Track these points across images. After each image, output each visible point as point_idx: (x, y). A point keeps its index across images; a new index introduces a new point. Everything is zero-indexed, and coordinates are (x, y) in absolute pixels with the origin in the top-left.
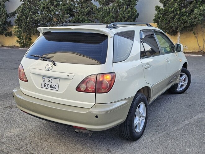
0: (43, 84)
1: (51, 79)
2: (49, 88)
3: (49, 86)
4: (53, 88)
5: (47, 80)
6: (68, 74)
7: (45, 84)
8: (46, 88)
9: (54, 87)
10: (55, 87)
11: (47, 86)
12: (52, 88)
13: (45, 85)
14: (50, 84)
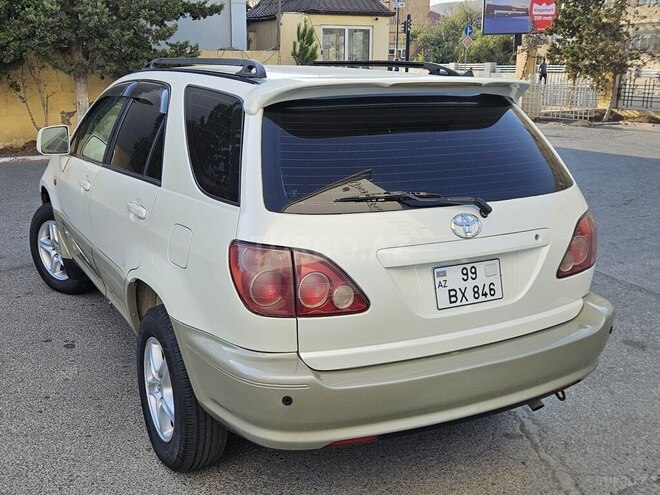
0: (443, 294)
1: (468, 267)
2: (471, 299)
3: (469, 294)
4: (486, 295)
5: (454, 278)
6: (536, 232)
7: (453, 293)
8: (458, 303)
9: (487, 290)
10: (491, 290)
11: (459, 295)
12: (482, 298)
13: (450, 297)
14: (470, 284)
